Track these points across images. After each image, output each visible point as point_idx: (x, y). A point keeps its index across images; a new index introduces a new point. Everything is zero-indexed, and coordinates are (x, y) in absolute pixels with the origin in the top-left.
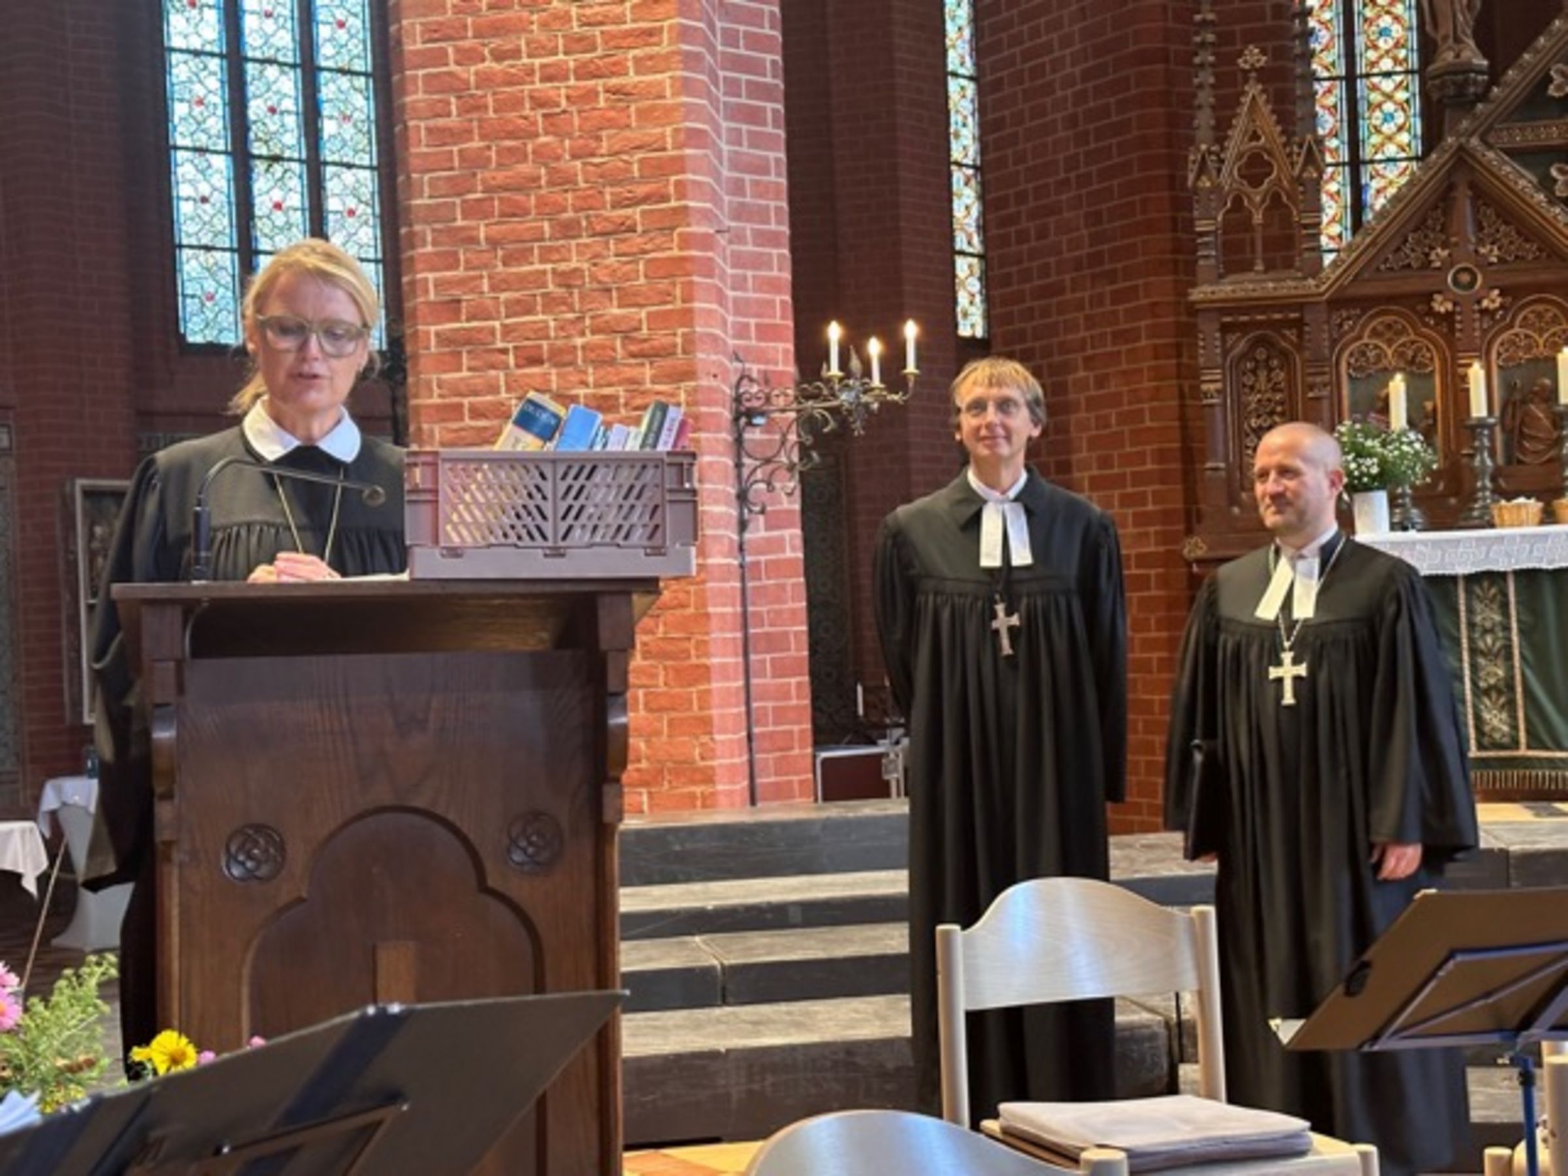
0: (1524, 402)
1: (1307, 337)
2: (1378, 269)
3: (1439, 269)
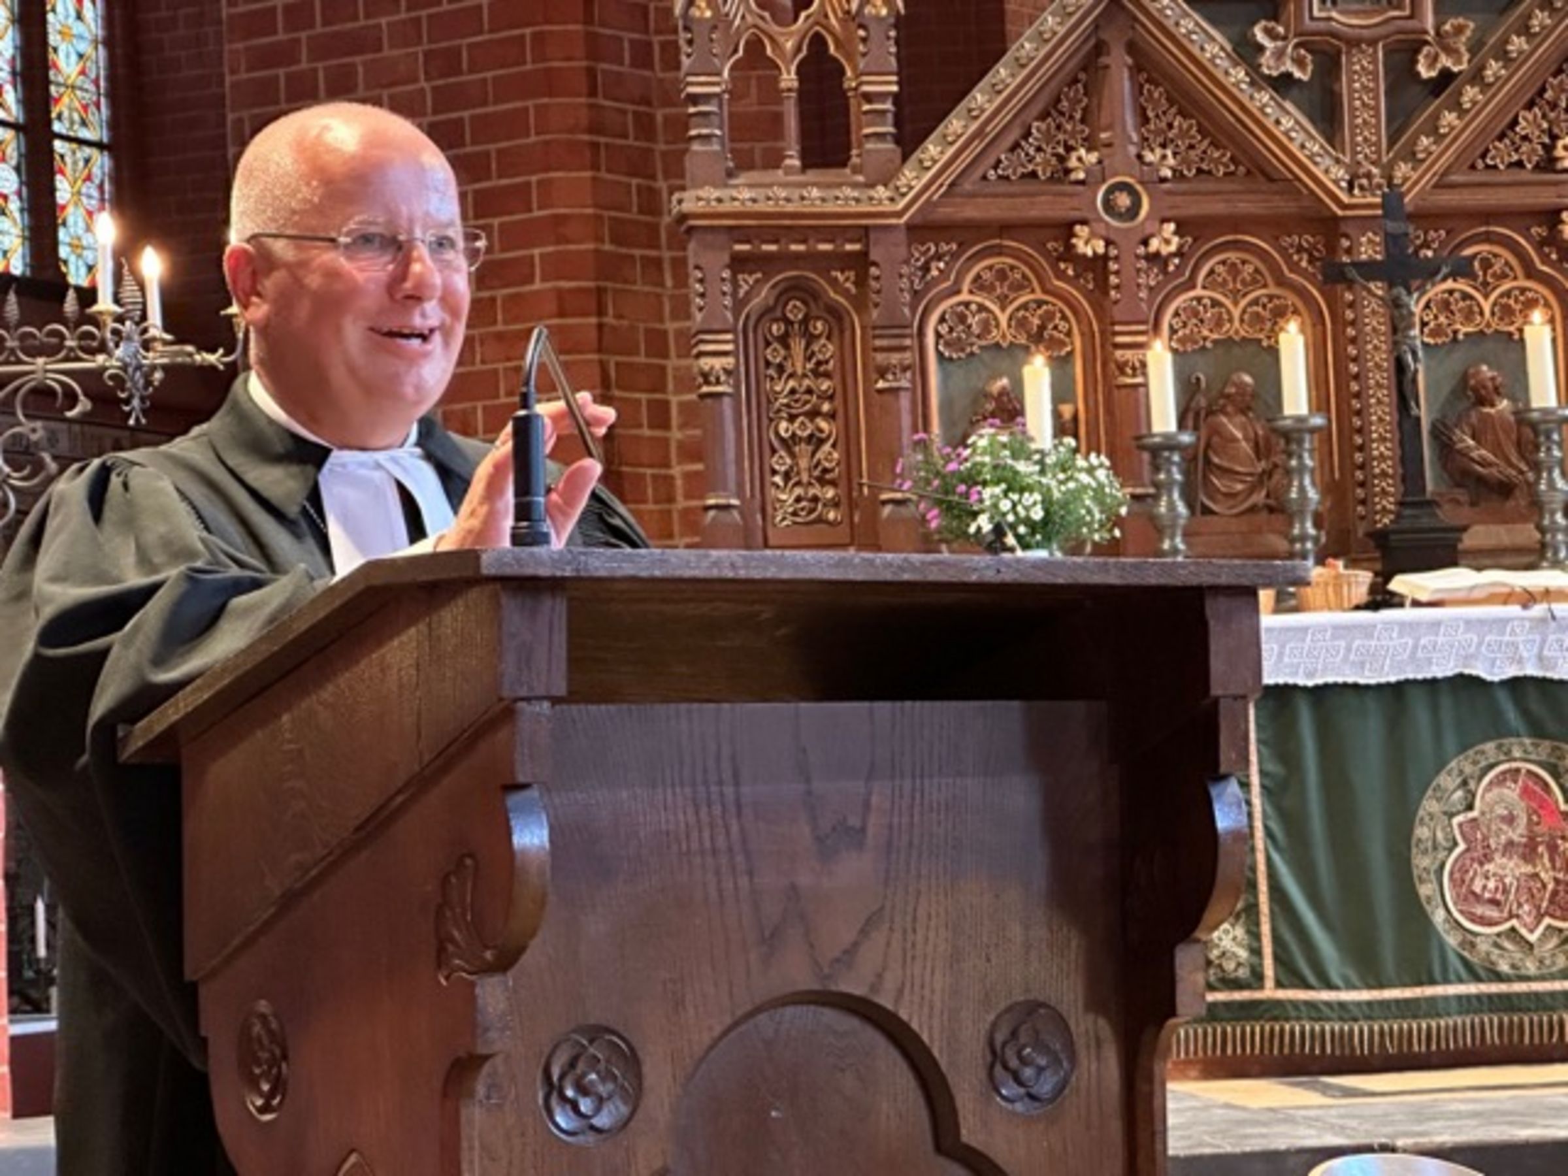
0: (1210, 413)
1: (874, 284)
2: (984, 178)
3: (1081, 183)
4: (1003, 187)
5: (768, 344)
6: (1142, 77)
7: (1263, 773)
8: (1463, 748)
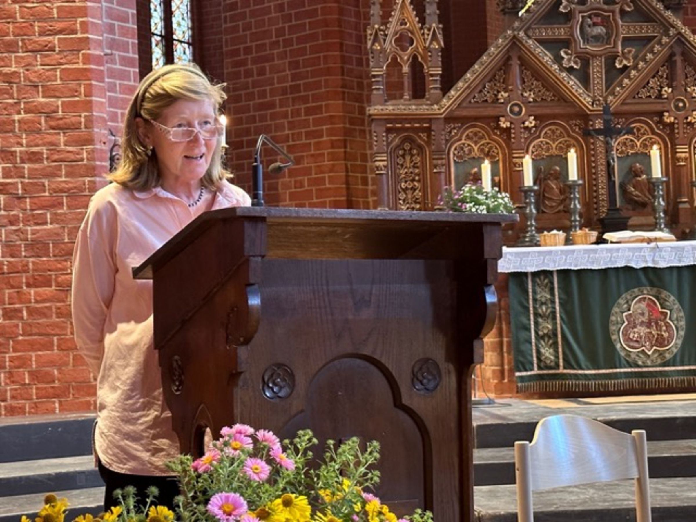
0: (545, 179)
1: (433, 138)
2: (470, 102)
3: (502, 103)
4: (477, 105)
5: (398, 157)
6: (523, 68)
7: (560, 298)
8: (627, 290)
